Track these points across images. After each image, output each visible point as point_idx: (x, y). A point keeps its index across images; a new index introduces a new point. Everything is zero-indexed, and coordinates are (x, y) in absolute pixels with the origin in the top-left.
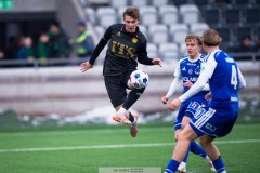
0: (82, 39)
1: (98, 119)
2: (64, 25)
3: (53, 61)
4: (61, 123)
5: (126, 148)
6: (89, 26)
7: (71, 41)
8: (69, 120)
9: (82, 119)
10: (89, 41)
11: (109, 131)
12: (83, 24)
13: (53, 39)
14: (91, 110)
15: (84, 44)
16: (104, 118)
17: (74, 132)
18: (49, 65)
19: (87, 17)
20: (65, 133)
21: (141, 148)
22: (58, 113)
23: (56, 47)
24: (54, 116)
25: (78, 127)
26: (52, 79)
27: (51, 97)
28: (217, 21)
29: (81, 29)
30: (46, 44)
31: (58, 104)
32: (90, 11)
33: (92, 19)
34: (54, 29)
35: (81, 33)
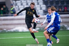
0: (12, 9)
1: (16, 30)
2: (7, 5)
3: (4, 15)
4: (7, 31)
5: (24, 38)
6: (14, 6)
7: (9, 10)
8: (9, 30)
9: (12, 30)
10: (14, 10)
11: (19, 33)
12: (12, 5)
13: (4, 9)
14: (15, 28)
15: (13, 10)
16: (18, 30)
17: (10, 34)
18: (3, 16)
19: (13, 3)
20: (8, 34)
21: (28, 38)
22: (6, 29)
23: (5, 11)
24: (5, 30)
25: (11, 32)
26: (4, 20)
27: (4, 25)
28: (48, 4)
29: (12, 6)
30: (3, 10)
31: (6, 26)
32: (14, 2)
33: (15, 4)
34: (4, 6)
35: (12, 8)
